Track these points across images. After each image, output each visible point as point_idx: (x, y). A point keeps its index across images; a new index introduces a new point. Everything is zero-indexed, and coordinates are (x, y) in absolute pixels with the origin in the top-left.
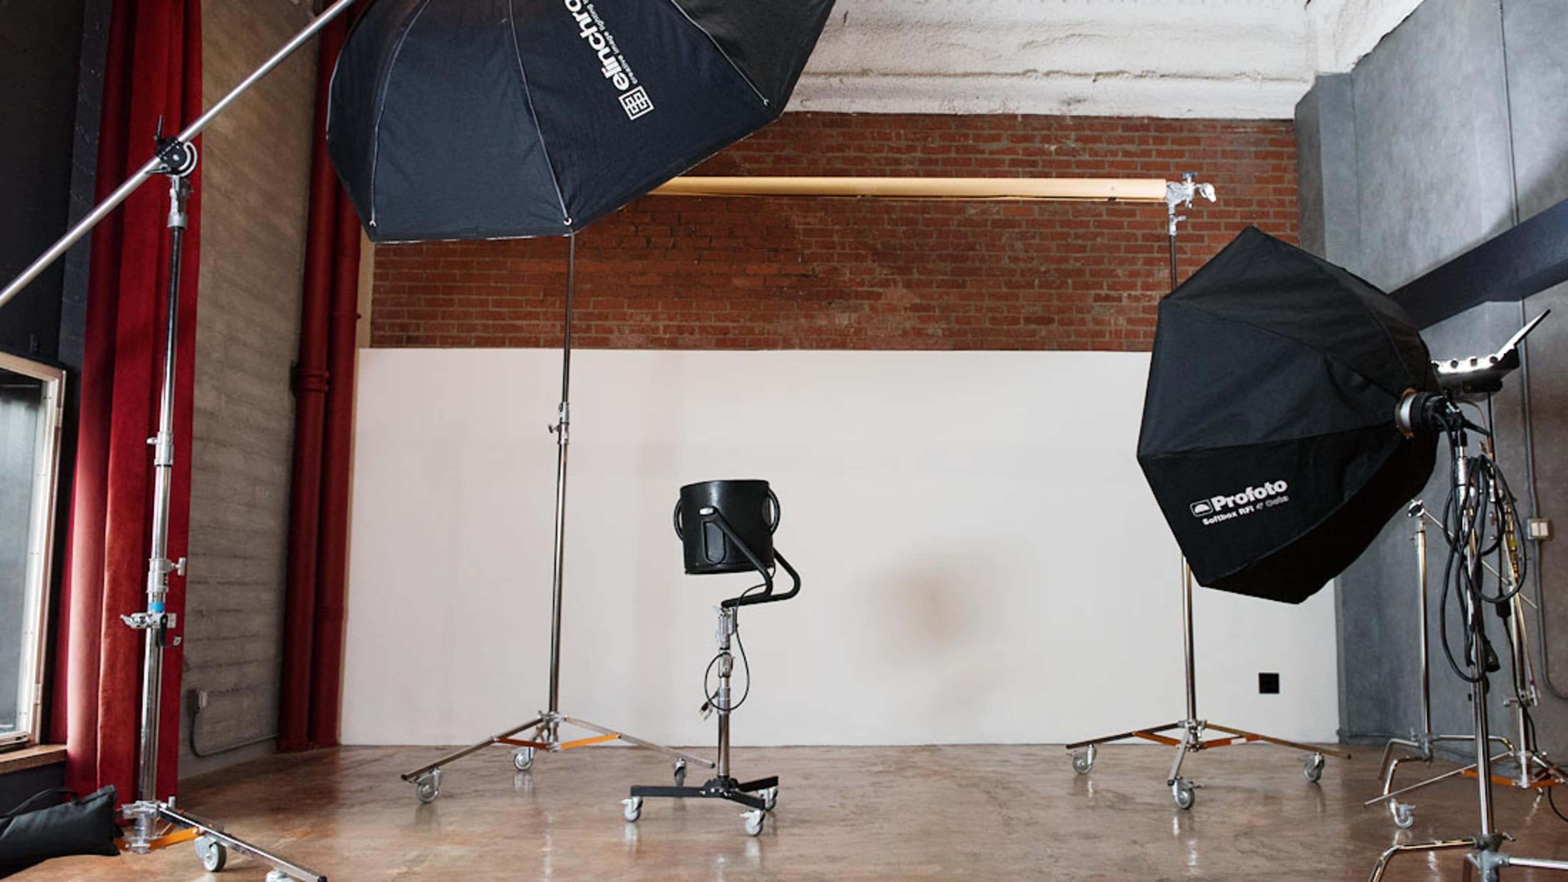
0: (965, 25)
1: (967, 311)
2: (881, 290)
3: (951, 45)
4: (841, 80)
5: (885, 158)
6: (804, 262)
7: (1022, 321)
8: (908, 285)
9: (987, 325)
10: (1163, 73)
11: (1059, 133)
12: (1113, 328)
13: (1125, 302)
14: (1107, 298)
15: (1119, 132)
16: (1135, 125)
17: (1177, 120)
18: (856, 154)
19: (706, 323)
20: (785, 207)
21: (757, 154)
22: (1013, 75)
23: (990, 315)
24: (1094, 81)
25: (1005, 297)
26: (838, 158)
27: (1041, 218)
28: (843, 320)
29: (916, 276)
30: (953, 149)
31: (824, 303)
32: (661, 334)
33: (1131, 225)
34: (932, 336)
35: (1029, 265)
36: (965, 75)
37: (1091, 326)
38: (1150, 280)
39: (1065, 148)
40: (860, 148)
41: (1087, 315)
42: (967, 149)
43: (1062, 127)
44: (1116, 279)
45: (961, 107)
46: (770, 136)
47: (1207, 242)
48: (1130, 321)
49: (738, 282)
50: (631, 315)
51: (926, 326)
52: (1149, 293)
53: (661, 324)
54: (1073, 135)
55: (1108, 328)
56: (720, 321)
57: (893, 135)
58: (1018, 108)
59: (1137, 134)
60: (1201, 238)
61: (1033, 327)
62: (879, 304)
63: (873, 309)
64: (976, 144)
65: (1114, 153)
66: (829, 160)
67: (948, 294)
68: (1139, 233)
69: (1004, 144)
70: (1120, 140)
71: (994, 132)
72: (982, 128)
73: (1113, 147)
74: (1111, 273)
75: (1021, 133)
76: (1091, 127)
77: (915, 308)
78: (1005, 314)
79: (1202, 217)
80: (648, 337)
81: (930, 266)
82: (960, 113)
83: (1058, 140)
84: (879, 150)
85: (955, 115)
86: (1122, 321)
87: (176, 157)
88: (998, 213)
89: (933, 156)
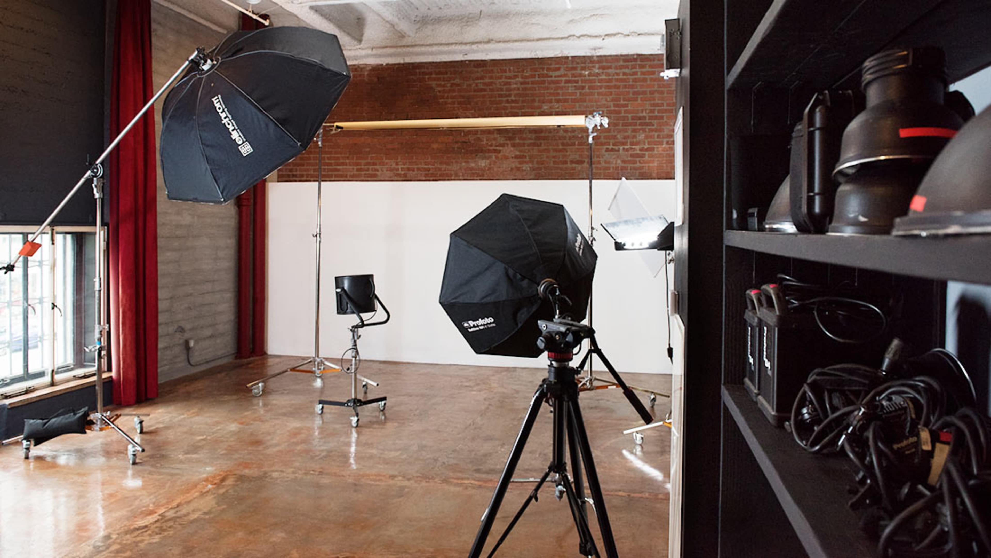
0: (539, 13)
1: (541, 158)
2: (501, 148)
3: (532, 24)
4: (477, 46)
5: (503, 82)
6: (465, 135)
7: (569, 163)
8: (514, 145)
9: (552, 165)
10: (639, 33)
11: (591, 65)
12: (614, 165)
13: (621, 151)
14: (612, 150)
15: (621, 63)
16: (630, 59)
17: (652, 55)
18: (490, 81)
19: (420, 166)
20: (456, 109)
21: (443, 83)
22: (562, 38)
23: (553, 159)
24: (603, 39)
25: (560, 151)
26: (480, 83)
27: (580, 109)
28: (483, 163)
29: (517, 141)
30: (537, 76)
31: (474, 155)
32: (400, 172)
33: (626, 112)
34: (525, 171)
35: (573, 134)
36: (538, 40)
37: (603, 164)
38: (635, 140)
39: (592, 72)
40: (491, 78)
41: (601, 159)
42: (543, 76)
43: (592, 62)
44: (617, 141)
45: (540, 55)
46: (449, 73)
47: (665, 119)
48: (624, 162)
49: (435, 146)
50: (387, 163)
51: (521, 166)
52: (634, 147)
53: (400, 167)
54: (597, 66)
55: (612, 166)
56: (426, 165)
57: (508, 69)
58: (569, 53)
59: (630, 63)
60: (662, 118)
61: (574, 165)
62: (500, 155)
63: (497, 157)
64: (548, 73)
65: (618, 74)
66: (477, 85)
67: (533, 149)
68: (630, 116)
69: (562, 72)
70: (621, 67)
71: (557, 66)
72: (551, 64)
73: (618, 71)
74: (615, 137)
75: (570, 66)
76: (607, 61)
77: (516, 157)
78: (561, 159)
79: (663, 106)
80: (394, 173)
81: (524, 136)
82: (540, 57)
83: (589, 68)
84: (501, 77)
85: (538, 58)
86: (619, 161)
87: (95, 170)
88: (558, 108)
89: (527, 80)
